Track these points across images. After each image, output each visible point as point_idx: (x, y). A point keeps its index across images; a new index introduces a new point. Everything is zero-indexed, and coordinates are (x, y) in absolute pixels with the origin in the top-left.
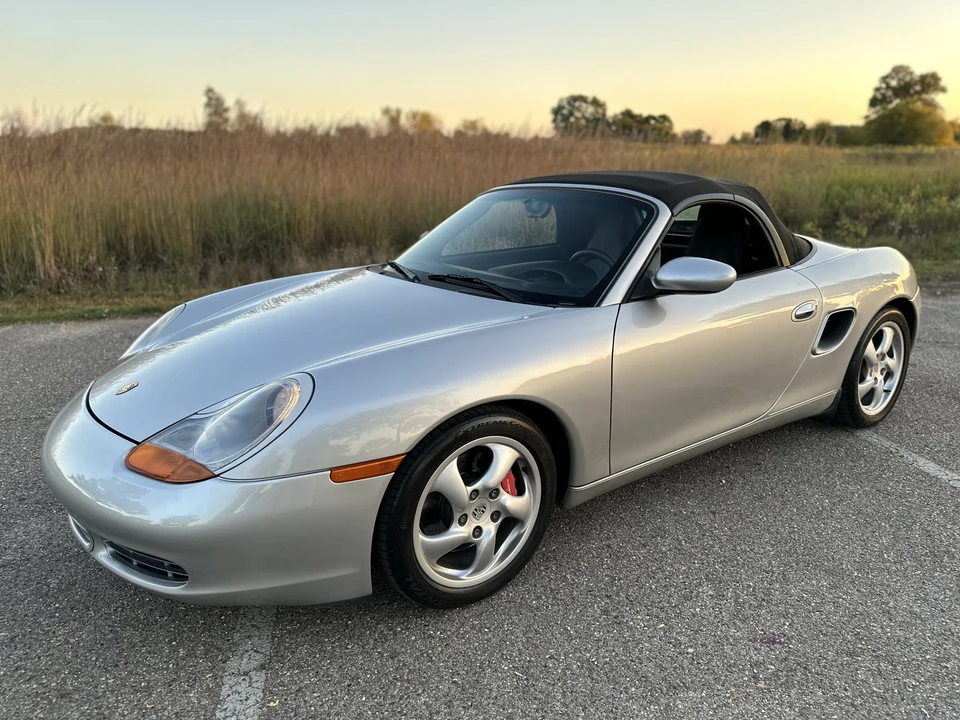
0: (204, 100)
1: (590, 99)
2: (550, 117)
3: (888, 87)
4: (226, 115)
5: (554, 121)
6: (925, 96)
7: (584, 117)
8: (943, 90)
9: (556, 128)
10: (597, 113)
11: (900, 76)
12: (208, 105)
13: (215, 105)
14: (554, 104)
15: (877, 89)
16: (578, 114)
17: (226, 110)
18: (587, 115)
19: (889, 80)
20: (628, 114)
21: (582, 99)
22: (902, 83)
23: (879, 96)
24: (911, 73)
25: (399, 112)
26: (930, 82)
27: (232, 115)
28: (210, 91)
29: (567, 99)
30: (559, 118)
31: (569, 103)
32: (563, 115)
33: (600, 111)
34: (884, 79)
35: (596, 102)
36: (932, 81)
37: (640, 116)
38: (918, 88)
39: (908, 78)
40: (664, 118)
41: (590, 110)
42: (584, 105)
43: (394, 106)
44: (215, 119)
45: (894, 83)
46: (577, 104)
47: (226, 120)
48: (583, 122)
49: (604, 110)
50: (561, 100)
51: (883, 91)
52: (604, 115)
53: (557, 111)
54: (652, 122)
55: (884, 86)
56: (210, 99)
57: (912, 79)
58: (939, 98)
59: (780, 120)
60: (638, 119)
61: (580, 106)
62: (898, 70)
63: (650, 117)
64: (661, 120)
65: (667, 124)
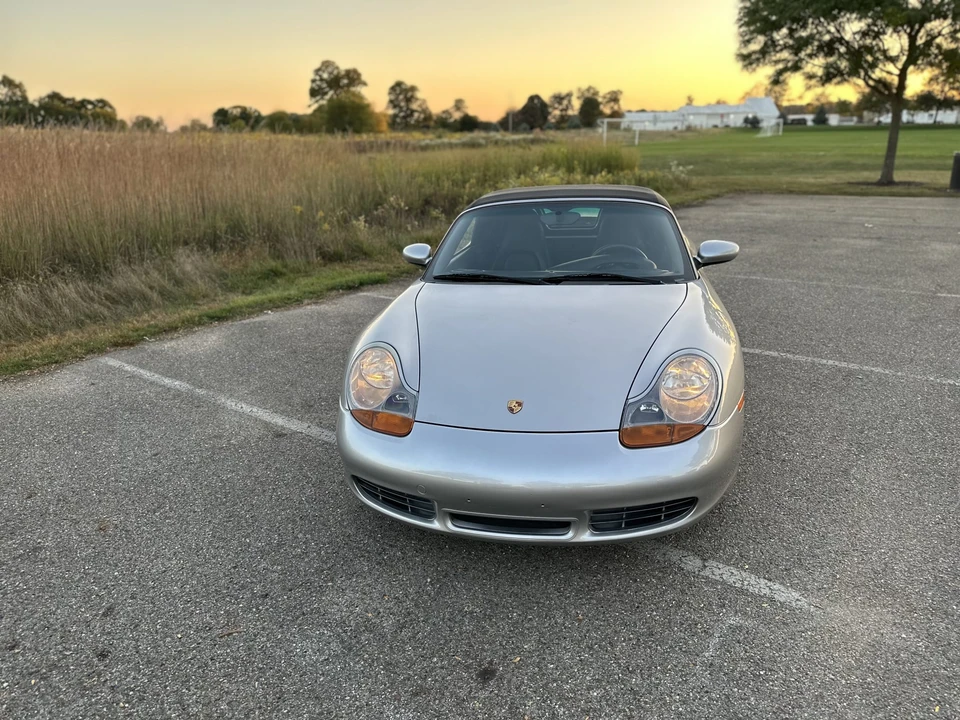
3: (322, 80)
6: (353, 89)
8: (365, 84)
10: (14, 94)
11: (330, 69)
15: (313, 81)
19: (320, 73)
20: (56, 97)
22: (332, 76)
23: (316, 87)
24: (337, 68)
26: (353, 77)
33: (18, 92)
34: (317, 71)
35: (9, 82)
36: (355, 77)
37: (73, 99)
38: (345, 81)
39: (335, 72)
40: (104, 103)
45: (325, 76)
49: (23, 92)
51: (318, 83)
52: (25, 99)
55: (318, 78)
57: (339, 73)
58: (363, 91)
59: (235, 107)
60: (70, 103)
62: (326, 64)
63: (84, 103)
64: (100, 105)
65: (108, 110)
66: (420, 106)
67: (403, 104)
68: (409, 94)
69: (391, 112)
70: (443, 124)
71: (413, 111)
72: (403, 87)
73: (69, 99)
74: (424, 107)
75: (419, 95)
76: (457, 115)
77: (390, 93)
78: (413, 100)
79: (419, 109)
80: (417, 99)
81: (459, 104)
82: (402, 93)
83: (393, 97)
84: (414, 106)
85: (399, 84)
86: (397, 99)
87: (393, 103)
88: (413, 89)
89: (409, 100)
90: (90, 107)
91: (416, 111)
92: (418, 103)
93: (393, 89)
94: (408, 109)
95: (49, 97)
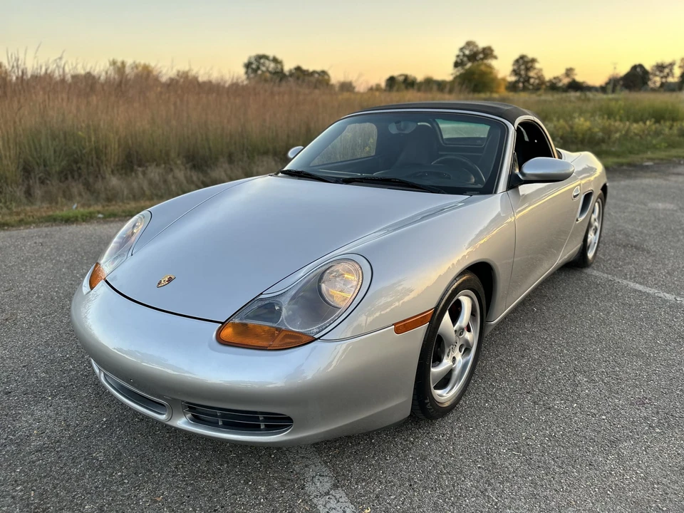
1: (271, 58)
2: (244, 70)
3: (464, 55)
5: (246, 73)
6: (486, 61)
7: (268, 71)
8: (495, 58)
9: (248, 78)
10: (277, 68)
11: (471, 48)
14: (246, 60)
15: (458, 56)
16: (264, 69)
18: (270, 69)
19: (464, 50)
20: (298, 69)
21: (266, 57)
22: (472, 53)
23: (459, 61)
24: (477, 46)
25: (123, 64)
26: (488, 53)
29: (255, 57)
30: (250, 71)
31: (256, 60)
32: (253, 69)
33: (279, 66)
34: (461, 49)
35: (275, 60)
37: (307, 71)
38: (481, 56)
39: (475, 49)
40: (324, 73)
41: (272, 66)
42: (267, 62)
43: (119, 60)
45: (467, 52)
46: (262, 61)
48: (268, 74)
49: (282, 66)
50: (250, 58)
51: (461, 57)
52: (282, 69)
53: (248, 66)
54: (316, 75)
55: (461, 54)
57: (477, 50)
58: (493, 63)
59: (401, 75)
60: (306, 73)
61: (264, 62)
62: (469, 44)
63: (314, 72)
65: (326, 77)
66: (536, 74)
67: (523, 72)
68: (529, 65)
69: (513, 79)
70: (553, 87)
71: (530, 78)
72: (526, 59)
74: (539, 74)
75: (537, 65)
76: (566, 81)
77: (514, 65)
78: (531, 69)
79: (535, 76)
80: (535, 69)
81: (569, 72)
82: (524, 64)
83: (515, 67)
84: (532, 74)
85: (522, 57)
86: (519, 68)
87: (515, 72)
88: (533, 61)
89: (528, 69)
91: (533, 78)
92: (535, 71)
93: (517, 61)
94: (526, 75)
95: (295, 69)
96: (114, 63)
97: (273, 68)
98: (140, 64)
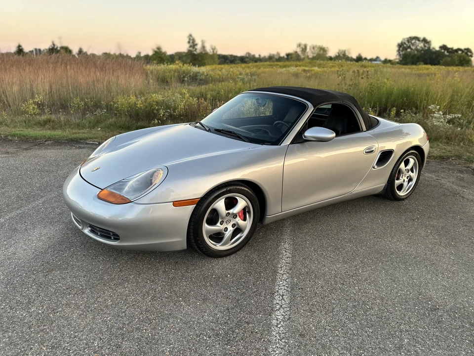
0: (187, 40)
1: (422, 39)
2: (397, 49)
4: (196, 47)
5: (399, 50)
7: (416, 49)
9: (399, 54)
10: (425, 46)
12: (189, 42)
13: (192, 42)
14: (400, 42)
16: (413, 48)
17: (196, 45)
18: (418, 48)
20: (444, 47)
21: (417, 38)
25: (305, 46)
27: (199, 47)
28: (191, 35)
29: (407, 38)
30: (401, 49)
31: (408, 41)
32: (403, 48)
33: (427, 45)
35: (425, 41)
37: (452, 49)
40: (468, 50)
41: (421, 45)
42: (417, 42)
43: (303, 43)
44: (191, 49)
46: (413, 41)
47: (196, 49)
48: (416, 52)
49: (430, 45)
50: (404, 39)
52: (429, 47)
53: (400, 46)
56: (190, 39)
60: (450, 50)
61: (415, 42)
63: (458, 50)
64: (466, 51)
65: (469, 54)
73: (449, 49)
90: (460, 52)
95: (441, 47)
96: (299, 45)
97: (421, 47)
98: (316, 46)
